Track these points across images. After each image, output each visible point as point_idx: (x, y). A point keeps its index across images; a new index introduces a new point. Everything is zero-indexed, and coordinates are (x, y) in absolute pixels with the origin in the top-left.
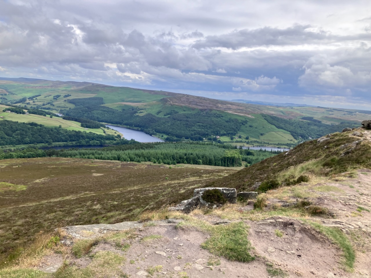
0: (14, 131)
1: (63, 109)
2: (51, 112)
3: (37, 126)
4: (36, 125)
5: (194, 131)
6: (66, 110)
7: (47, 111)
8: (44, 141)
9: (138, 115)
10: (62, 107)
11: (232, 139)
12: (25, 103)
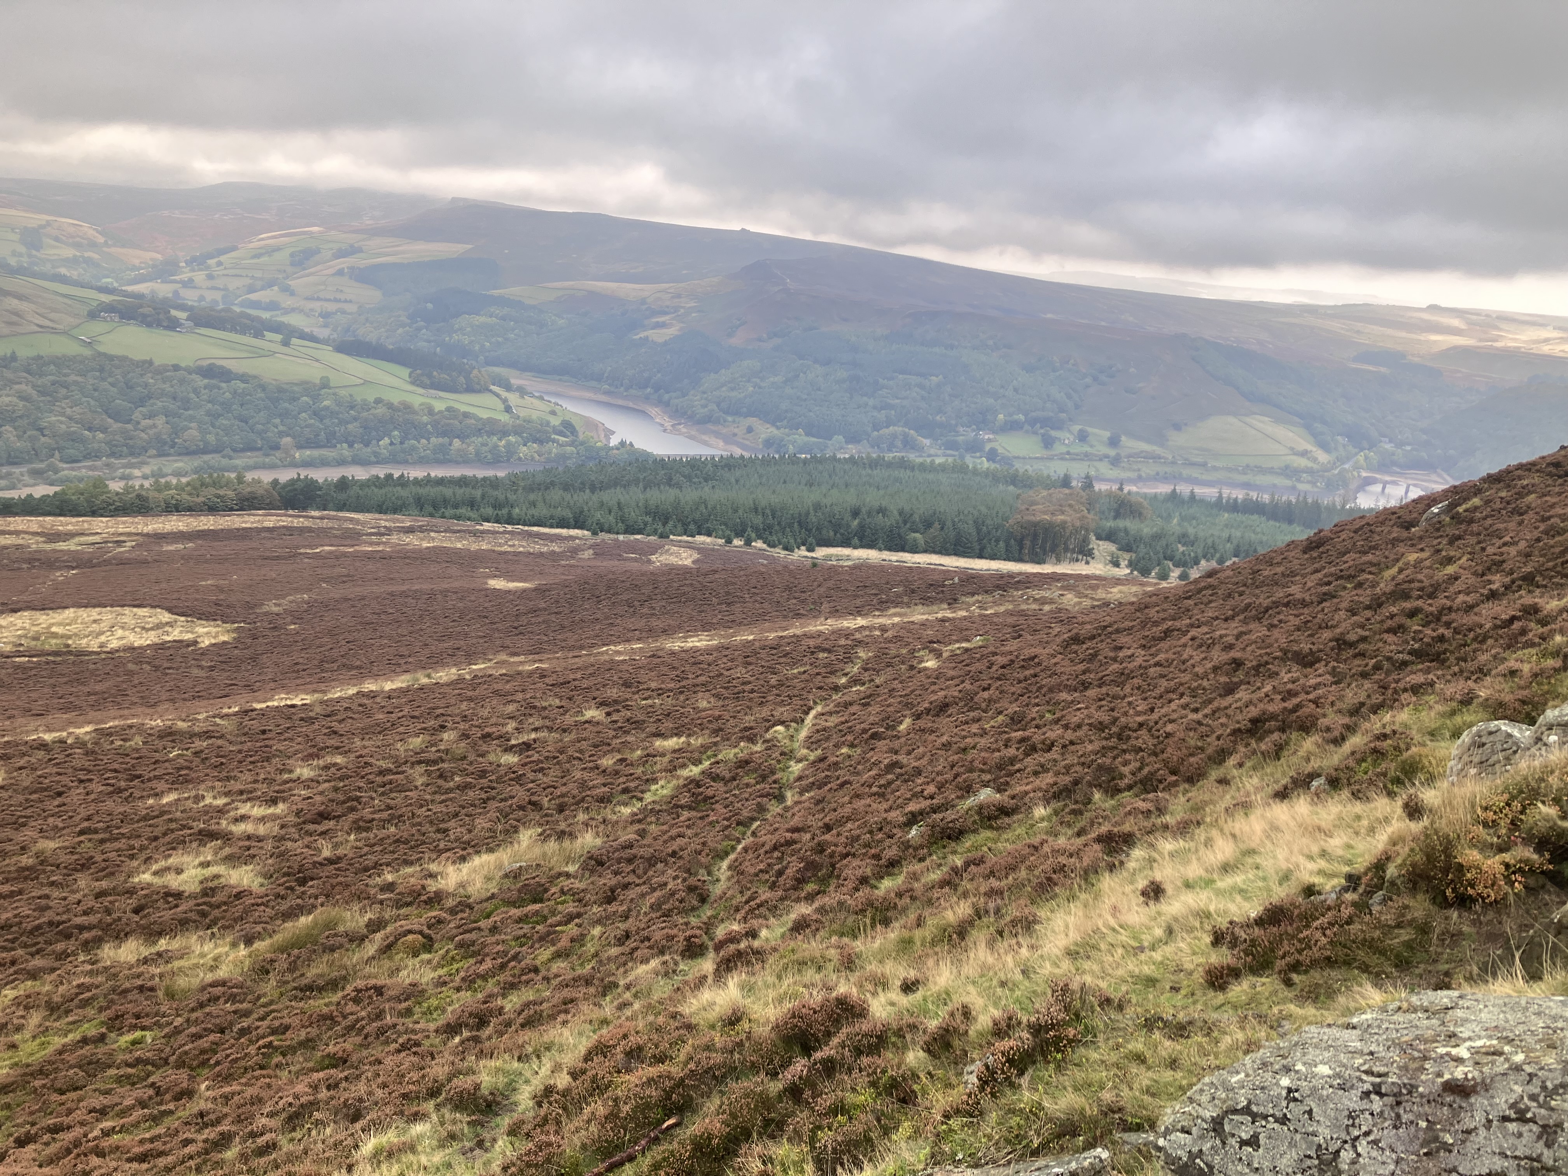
0: (141, 402)
1: (331, 307)
2: (285, 319)
3: (228, 381)
4: (225, 375)
5: (882, 408)
6: (344, 312)
7: (265, 315)
8: (259, 443)
9: (647, 338)
10: (329, 300)
11: (1048, 442)
12: (175, 282)
